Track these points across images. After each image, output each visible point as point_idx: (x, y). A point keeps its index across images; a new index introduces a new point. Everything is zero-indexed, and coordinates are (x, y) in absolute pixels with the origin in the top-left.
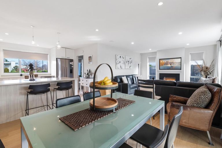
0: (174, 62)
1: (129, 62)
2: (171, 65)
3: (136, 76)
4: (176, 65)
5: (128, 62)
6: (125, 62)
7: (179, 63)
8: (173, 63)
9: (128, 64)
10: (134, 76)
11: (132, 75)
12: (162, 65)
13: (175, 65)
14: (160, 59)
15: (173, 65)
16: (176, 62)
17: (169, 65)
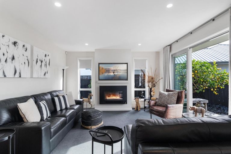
0: (118, 69)
1: (42, 62)
2: (114, 73)
3: (60, 94)
4: (121, 73)
5: (39, 62)
6: (33, 60)
7: (125, 70)
8: (116, 70)
9: (41, 66)
10: (55, 94)
11: (51, 93)
12: (102, 73)
13: (119, 73)
14: (99, 64)
15: (116, 74)
16: (121, 70)
17: (112, 74)
